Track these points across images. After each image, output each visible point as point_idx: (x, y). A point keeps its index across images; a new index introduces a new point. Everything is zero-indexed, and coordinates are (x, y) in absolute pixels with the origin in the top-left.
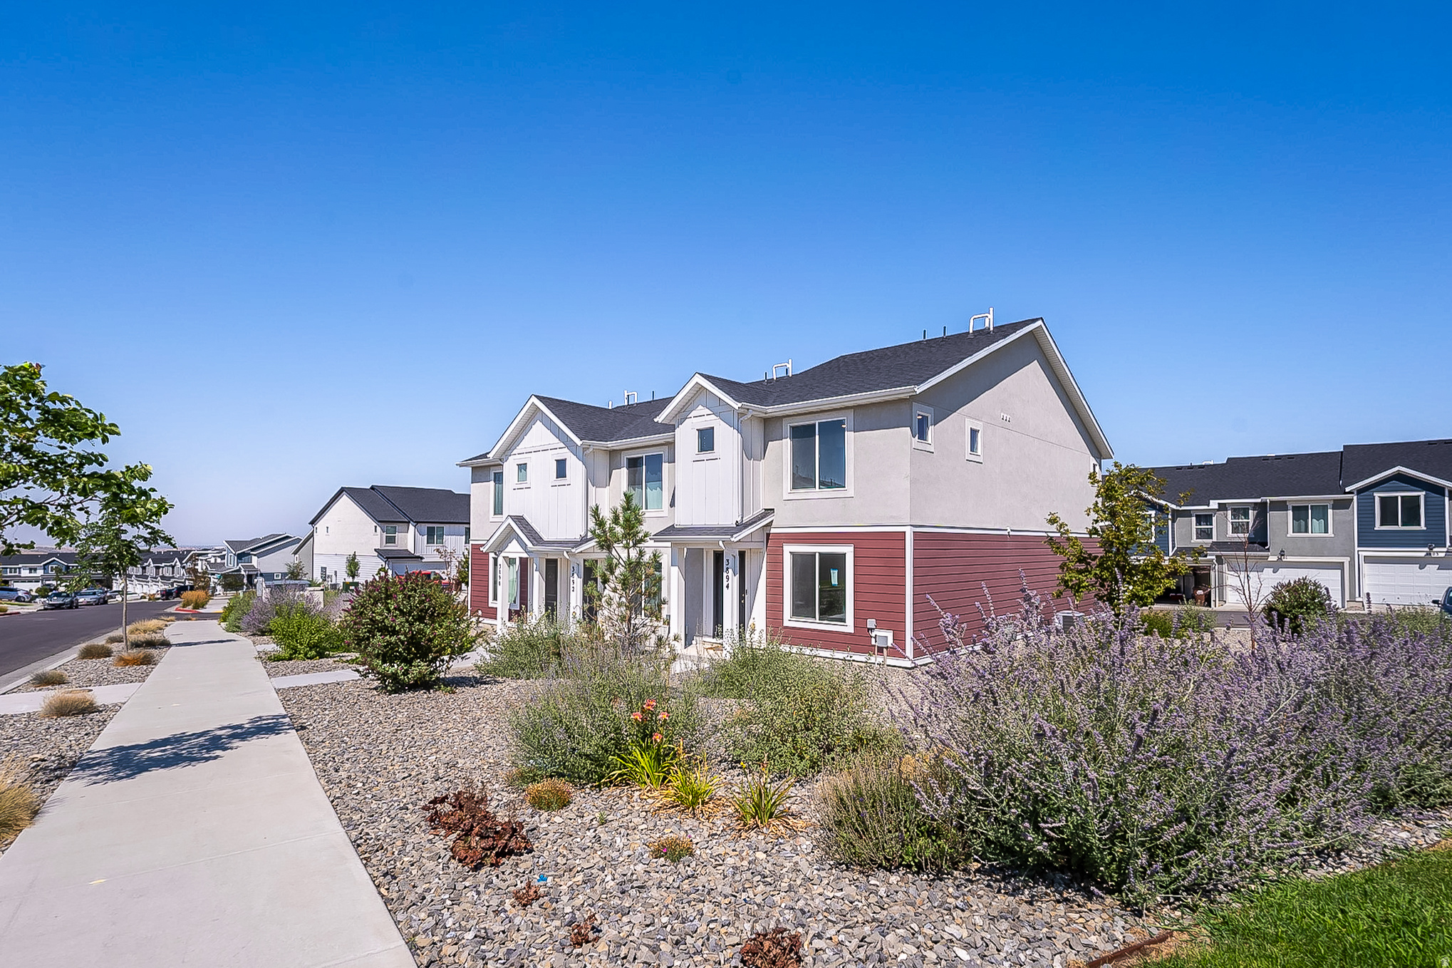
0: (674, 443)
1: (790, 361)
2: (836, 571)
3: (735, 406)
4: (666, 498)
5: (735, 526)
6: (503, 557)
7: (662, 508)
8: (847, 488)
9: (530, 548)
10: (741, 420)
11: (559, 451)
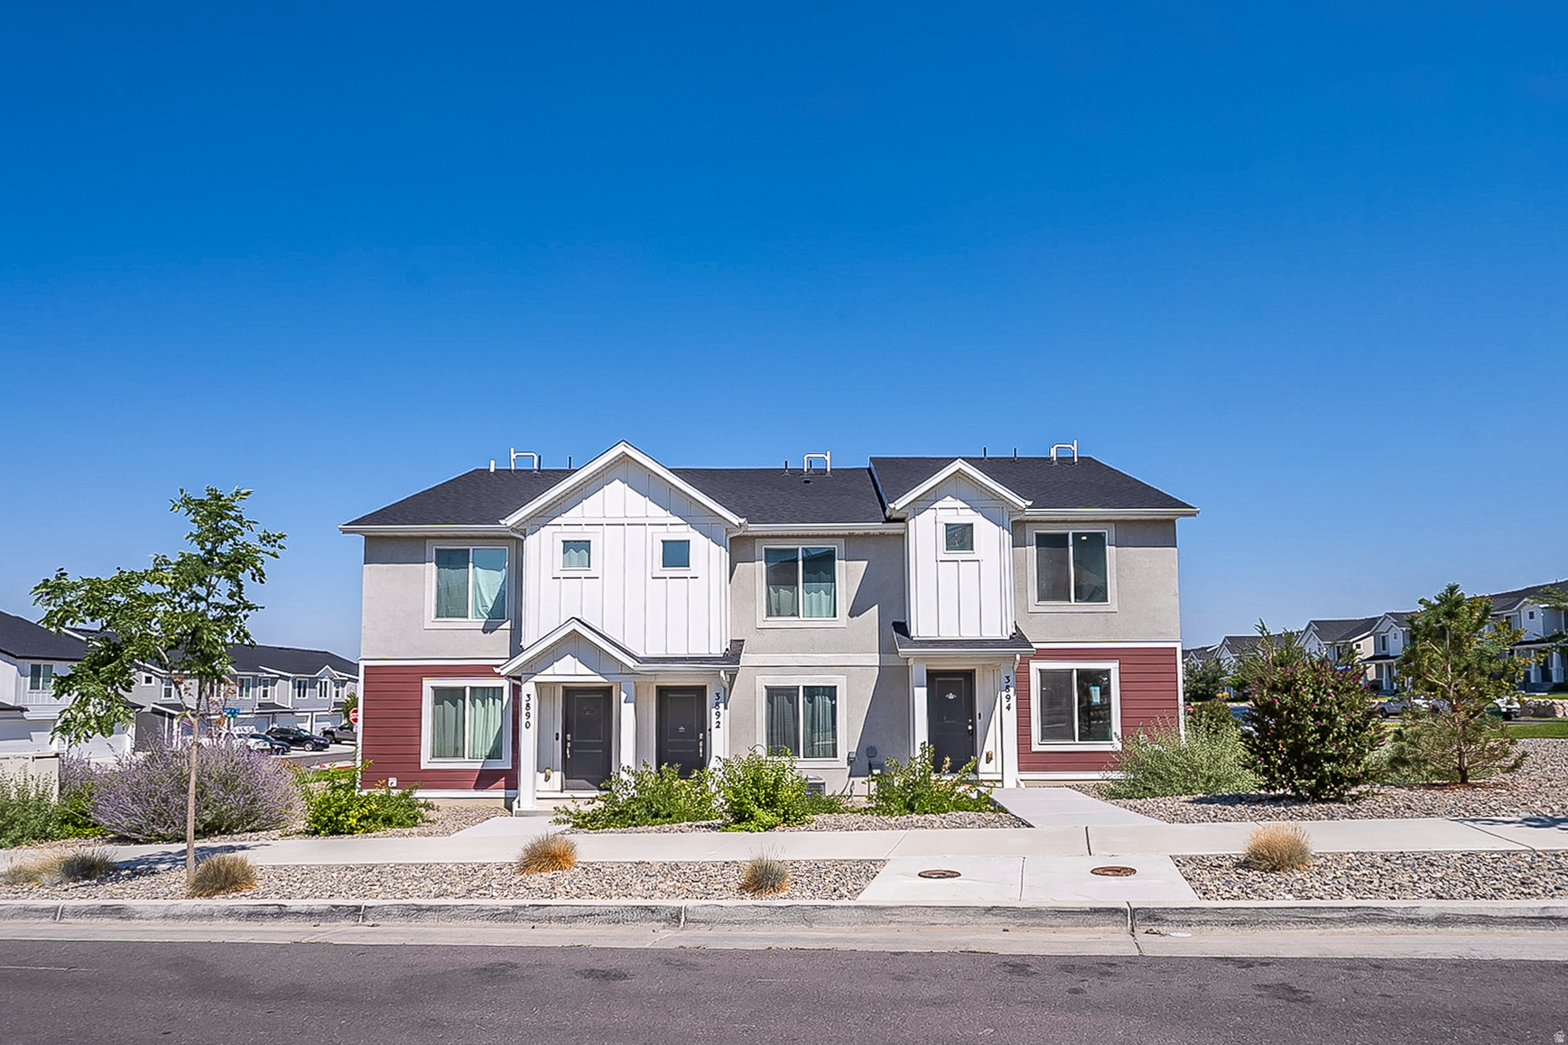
0: (907, 535)
1: (828, 453)
2: (1098, 689)
3: (1021, 503)
4: (844, 605)
5: (1008, 638)
6: (536, 683)
7: (835, 616)
8: (1109, 603)
9: (632, 667)
10: (1011, 520)
11: (672, 528)
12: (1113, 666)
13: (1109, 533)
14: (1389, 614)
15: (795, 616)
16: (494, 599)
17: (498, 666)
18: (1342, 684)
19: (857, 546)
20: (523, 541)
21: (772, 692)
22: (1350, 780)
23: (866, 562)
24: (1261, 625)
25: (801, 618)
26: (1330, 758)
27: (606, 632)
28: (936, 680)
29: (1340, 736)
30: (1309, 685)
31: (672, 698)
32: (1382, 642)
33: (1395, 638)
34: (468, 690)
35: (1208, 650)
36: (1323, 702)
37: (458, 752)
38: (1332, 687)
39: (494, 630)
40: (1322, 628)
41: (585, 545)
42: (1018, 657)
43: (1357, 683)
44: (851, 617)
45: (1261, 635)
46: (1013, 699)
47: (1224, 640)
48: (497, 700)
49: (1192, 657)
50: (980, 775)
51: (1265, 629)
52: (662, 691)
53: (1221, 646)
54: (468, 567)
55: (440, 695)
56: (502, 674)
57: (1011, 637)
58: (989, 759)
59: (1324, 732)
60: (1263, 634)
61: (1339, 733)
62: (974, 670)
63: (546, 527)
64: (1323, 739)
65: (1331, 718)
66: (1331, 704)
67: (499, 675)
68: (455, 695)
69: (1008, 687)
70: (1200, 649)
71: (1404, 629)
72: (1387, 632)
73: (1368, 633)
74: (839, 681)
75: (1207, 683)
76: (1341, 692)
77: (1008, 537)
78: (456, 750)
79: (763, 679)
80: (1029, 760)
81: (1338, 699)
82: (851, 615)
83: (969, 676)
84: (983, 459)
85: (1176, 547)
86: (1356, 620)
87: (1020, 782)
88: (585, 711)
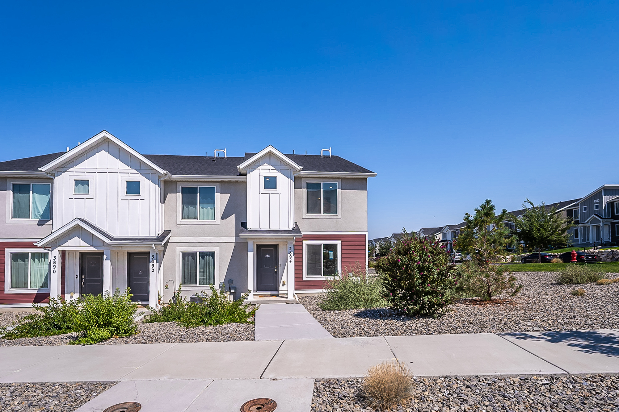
0: (246, 182)
1: (225, 149)
2: (332, 253)
3: (299, 167)
4: (218, 214)
5: (292, 230)
6: (59, 250)
7: (215, 219)
8: (338, 215)
9: (107, 243)
10: (294, 176)
11: (131, 175)
12: (339, 243)
13: (338, 183)
14: (447, 226)
15: (196, 219)
16: (44, 209)
17: (36, 242)
18: (435, 250)
19: (225, 186)
20: (53, 179)
21: (184, 255)
22: (438, 305)
23: (230, 194)
24: (404, 229)
25: (199, 220)
26: (427, 293)
27: (98, 226)
28: (261, 249)
29: (433, 281)
30: (418, 251)
31: (135, 257)
32: (444, 235)
33: (449, 234)
34: (30, 254)
35: (387, 238)
36: (425, 261)
37: (25, 285)
38: (430, 252)
39: (44, 225)
40: (425, 230)
41: (85, 183)
42: (295, 238)
43: (443, 249)
44: (222, 220)
45: (404, 233)
46: (293, 258)
47: (393, 235)
48: (46, 259)
49: (381, 241)
50: (280, 291)
51: (405, 230)
52: (130, 254)
53: (391, 237)
54: (30, 193)
55: (15, 257)
56: (38, 246)
57: (293, 229)
58: (284, 284)
59: (424, 279)
60: (405, 232)
61: (433, 278)
62: (278, 244)
63: (66, 173)
64: (423, 283)
65: (429, 269)
66: (429, 262)
67: (36, 247)
68: (24, 257)
69: (290, 252)
70: (384, 238)
71: (452, 231)
72: (446, 232)
73: (440, 232)
74: (216, 250)
75: (386, 250)
76: (435, 255)
77: (292, 183)
78: (25, 284)
79: (180, 248)
80: (300, 284)
81: (433, 259)
82: (222, 218)
83: (276, 247)
84: (293, 155)
85: (367, 190)
86: (436, 228)
87: (295, 295)
88: (92, 264)
